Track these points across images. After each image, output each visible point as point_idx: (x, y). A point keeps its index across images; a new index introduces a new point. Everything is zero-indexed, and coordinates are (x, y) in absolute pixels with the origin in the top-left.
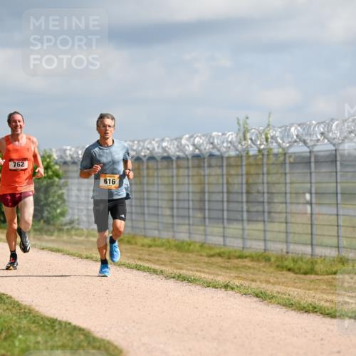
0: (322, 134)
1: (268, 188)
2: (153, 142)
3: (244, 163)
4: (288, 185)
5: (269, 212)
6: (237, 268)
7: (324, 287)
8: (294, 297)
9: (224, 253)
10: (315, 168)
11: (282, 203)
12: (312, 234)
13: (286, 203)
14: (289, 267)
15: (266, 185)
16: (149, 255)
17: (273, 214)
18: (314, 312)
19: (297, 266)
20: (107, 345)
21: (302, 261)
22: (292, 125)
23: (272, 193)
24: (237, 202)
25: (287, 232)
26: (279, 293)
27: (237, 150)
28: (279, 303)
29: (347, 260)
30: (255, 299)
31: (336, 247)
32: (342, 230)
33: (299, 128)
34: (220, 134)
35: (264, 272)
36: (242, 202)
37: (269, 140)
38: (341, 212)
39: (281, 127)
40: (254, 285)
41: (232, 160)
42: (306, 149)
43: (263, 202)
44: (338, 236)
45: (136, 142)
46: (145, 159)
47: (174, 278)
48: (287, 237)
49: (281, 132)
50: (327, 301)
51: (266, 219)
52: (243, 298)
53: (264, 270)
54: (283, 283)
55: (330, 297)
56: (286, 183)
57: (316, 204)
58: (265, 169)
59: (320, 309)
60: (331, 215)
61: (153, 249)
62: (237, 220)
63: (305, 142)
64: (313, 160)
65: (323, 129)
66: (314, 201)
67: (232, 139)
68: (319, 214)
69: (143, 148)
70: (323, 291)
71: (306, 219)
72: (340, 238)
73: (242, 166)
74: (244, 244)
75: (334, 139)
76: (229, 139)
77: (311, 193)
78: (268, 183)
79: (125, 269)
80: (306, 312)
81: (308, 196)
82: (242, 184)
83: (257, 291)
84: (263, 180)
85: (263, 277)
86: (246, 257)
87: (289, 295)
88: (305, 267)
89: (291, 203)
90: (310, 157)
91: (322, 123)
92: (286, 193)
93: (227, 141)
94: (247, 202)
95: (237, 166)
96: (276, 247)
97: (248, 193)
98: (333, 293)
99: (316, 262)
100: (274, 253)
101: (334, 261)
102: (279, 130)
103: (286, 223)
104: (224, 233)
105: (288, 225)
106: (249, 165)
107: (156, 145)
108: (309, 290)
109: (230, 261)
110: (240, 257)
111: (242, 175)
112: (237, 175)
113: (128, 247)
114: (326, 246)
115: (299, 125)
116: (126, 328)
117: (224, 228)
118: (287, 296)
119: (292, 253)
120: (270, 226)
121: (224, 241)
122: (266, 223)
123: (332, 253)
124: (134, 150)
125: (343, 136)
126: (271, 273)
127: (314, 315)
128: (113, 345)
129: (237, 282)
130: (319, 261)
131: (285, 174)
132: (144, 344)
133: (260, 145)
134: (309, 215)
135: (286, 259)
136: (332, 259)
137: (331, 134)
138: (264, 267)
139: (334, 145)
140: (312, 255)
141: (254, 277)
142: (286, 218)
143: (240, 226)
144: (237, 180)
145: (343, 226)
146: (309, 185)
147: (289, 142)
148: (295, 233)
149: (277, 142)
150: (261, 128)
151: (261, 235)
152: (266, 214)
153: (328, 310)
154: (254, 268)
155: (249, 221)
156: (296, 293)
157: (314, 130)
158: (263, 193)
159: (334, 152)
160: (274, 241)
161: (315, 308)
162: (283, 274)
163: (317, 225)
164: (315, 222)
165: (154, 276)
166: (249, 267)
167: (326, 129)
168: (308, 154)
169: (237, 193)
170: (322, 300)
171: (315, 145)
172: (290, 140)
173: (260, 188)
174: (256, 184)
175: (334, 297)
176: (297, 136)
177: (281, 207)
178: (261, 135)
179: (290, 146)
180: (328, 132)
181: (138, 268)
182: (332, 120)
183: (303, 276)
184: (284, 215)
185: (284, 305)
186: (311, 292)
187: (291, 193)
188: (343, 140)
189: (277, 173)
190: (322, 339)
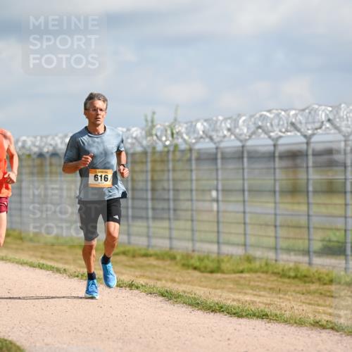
0: (229, 130)
1: (174, 185)
2: (56, 138)
3: (149, 159)
4: (194, 183)
5: (175, 210)
6: (141, 267)
7: (231, 286)
8: (201, 297)
9: (128, 251)
10: (222, 164)
11: (188, 200)
12: (218, 232)
13: (192, 200)
14: (195, 265)
15: (171, 183)
16: (53, 253)
17: (179, 212)
18: (220, 312)
19: (203, 265)
20: (10, 345)
21: (208, 259)
22: (198, 120)
23: (178, 190)
24: (142, 199)
25: (193, 230)
26: (185, 292)
27: (142, 146)
28: (184, 303)
29: (255, 259)
30: (161, 298)
31: (242, 245)
32: (249, 228)
33: (205, 124)
34: (125, 130)
35: (169, 270)
36: (147, 199)
37: (175, 136)
38: (248, 210)
39: (186, 123)
40: (159, 284)
41: (137, 156)
42: (212, 145)
43: (168, 200)
44: (245, 234)
45: (39, 138)
46: (48, 156)
47: (77, 276)
48: (193, 235)
49: (186, 128)
50: (234, 300)
51: (172, 216)
52: (148, 297)
53: (170, 268)
54: (189, 282)
55: (237, 296)
56: (191, 180)
57: (223, 201)
58: (171, 166)
59: (227, 309)
60: (238, 212)
61: (55, 247)
62: (141, 218)
63: (211, 138)
64: (219, 156)
65: (230, 124)
66: (220, 198)
67: (137, 135)
68: (225, 211)
69: (46, 144)
70: (230, 290)
71: (213, 217)
72: (247, 236)
73: (146, 162)
74: (149, 241)
75: (241, 135)
76: (134, 135)
77: (217, 190)
78: (174, 180)
79: (28, 268)
80: (212, 311)
81: (214, 194)
82: (146, 181)
83: (163, 291)
84: (168, 176)
85: (168, 276)
86: (151, 256)
87: (195, 294)
88: (211, 265)
89: (197, 200)
90: (216, 154)
91: (229, 118)
92: (191, 190)
93: (132, 137)
94: (153, 199)
95: (142, 162)
96: (182, 246)
97: (153, 190)
98: (240, 293)
99: (223, 261)
100: (180, 251)
101: (240, 259)
102: (185, 125)
103: (192, 221)
104: (128, 230)
105: (195, 223)
106: (154, 161)
107: (59, 141)
108: (216, 289)
109: (135, 259)
110: (146, 255)
111: (147, 172)
112: (142, 171)
113: (31, 244)
114: (233, 244)
115: (206, 121)
116: (28, 327)
117: (129, 226)
118: (193, 295)
119: (198, 251)
120: (175, 224)
121: (129, 239)
122: (172, 221)
123: (239, 251)
124: (37, 147)
125: (250, 132)
126: (177, 271)
127: (221, 315)
128: (15, 345)
129: (141, 281)
130: (225, 260)
131: (191, 171)
132: (47, 345)
133: (166, 141)
134: (215, 213)
135: (192, 258)
136: (238, 258)
137: (237, 131)
138: (169, 265)
139: (241, 141)
140: (219, 253)
141: (160, 276)
142: (192, 216)
143: (145, 224)
144: (141, 177)
145: (250, 224)
146: (215, 182)
147: (195, 138)
148: (200, 231)
149: (182, 138)
150: (167, 124)
151: (166, 233)
152: (172, 212)
153: (234, 309)
154: (159, 267)
155: (154, 218)
156: (202, 292)
157: (220, 126)
158: (169, 190)
159: (241, 149)
160: (179, 239)
161: (222, 308)
162: (188, 273)
163: (223, 222)
164: (221, 219)
165: (58, 275)
166: (155, 266)
167: (233, 125)
168: (214, 151)
169: (142, 190)
170: (229, 299)
171: (221, 141)
172: (196, 136)
173: (166, 185)
174: (161, 180)
175: (241, 297)
176: (203, 132)
177: (187, 205)
178: (166, 131)
179: (196, 143)
180: (235, 127)
181: (41, 267)
182: (239, 116)
183: (209, 275)
184: (190, 213)
185: (189, 305)
186: (218, 291)
187: (197, 190)
188: (250, 137)
189: (182, 170)
190: (229, 339)
